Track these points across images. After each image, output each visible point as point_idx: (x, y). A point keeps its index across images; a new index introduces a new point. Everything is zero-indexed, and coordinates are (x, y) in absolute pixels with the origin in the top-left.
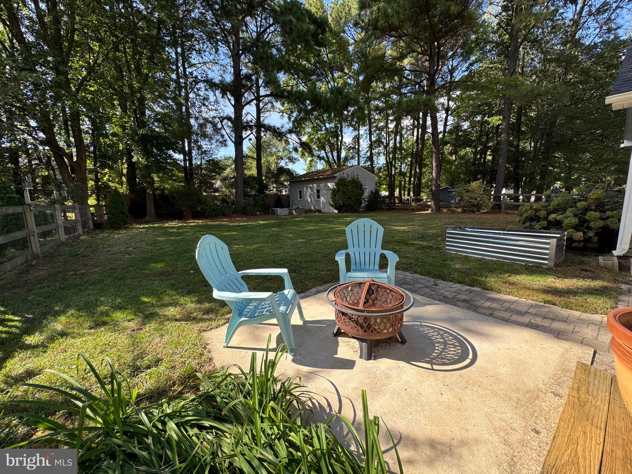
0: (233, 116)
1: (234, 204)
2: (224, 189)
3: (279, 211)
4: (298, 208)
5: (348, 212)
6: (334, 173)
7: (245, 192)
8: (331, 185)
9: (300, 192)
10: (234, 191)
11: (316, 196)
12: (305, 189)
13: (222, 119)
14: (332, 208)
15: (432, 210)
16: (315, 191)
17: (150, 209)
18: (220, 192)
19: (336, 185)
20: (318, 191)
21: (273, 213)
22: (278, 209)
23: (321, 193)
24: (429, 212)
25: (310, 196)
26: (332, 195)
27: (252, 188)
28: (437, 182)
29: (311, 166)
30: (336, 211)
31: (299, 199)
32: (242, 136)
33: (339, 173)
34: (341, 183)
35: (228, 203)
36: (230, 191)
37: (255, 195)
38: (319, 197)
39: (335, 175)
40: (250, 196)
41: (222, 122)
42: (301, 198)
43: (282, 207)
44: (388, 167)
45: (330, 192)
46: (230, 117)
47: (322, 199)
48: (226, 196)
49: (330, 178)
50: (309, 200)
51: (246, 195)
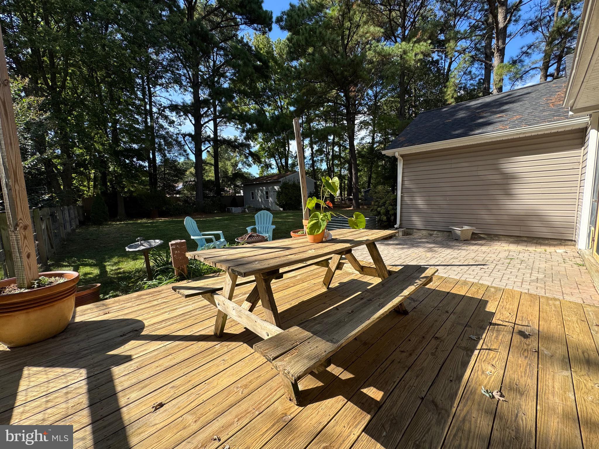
0: (193, 133)
1: (195, 204)
2: (186, 192)
3: (234, 209)
4: (250, 207)
5: (290, 210)
6: (279, 178)
7: (204, 194)
8: (276, 188)
9: (253, 193)
10: (195, 193)
11: (265, 197)
12: (256, 191)
13: (184, 135)
14: (278, 207)
15: (354, 207)
16: (264, 193)
17: (121, 209)
18: (182, 194)
19: (280, 188)
20: (267, 193)
21: (229, 211)
22: (233, 208)
23: (270, 194)
24: (352, 208)
25: (260, 197)
26: (277, 196)
27: (210, 191)
28: (356, 186)
29: (263, 171)
30: (281, 209)
31: (252, 200)
32: (201, 149)
33: (283, 179)
34: (285, 187)
35: (189, 204)
36: (191, 194)
37: (213, 196)
38: (267, 198)
39: (280, 180)
40: (209, 197)
41: (184, 138)
42: (253, 198)
43: (236, 206)
44: (329, 171)
45: (276, 193)
46: (191, 134)
47: (270, 199)
48: (187, 197)
49: (276, 182)
50: (260, 200)
51: (205, 196)
